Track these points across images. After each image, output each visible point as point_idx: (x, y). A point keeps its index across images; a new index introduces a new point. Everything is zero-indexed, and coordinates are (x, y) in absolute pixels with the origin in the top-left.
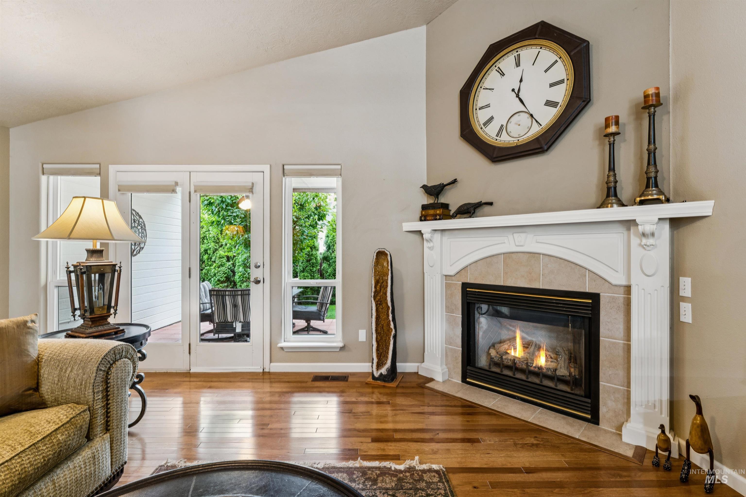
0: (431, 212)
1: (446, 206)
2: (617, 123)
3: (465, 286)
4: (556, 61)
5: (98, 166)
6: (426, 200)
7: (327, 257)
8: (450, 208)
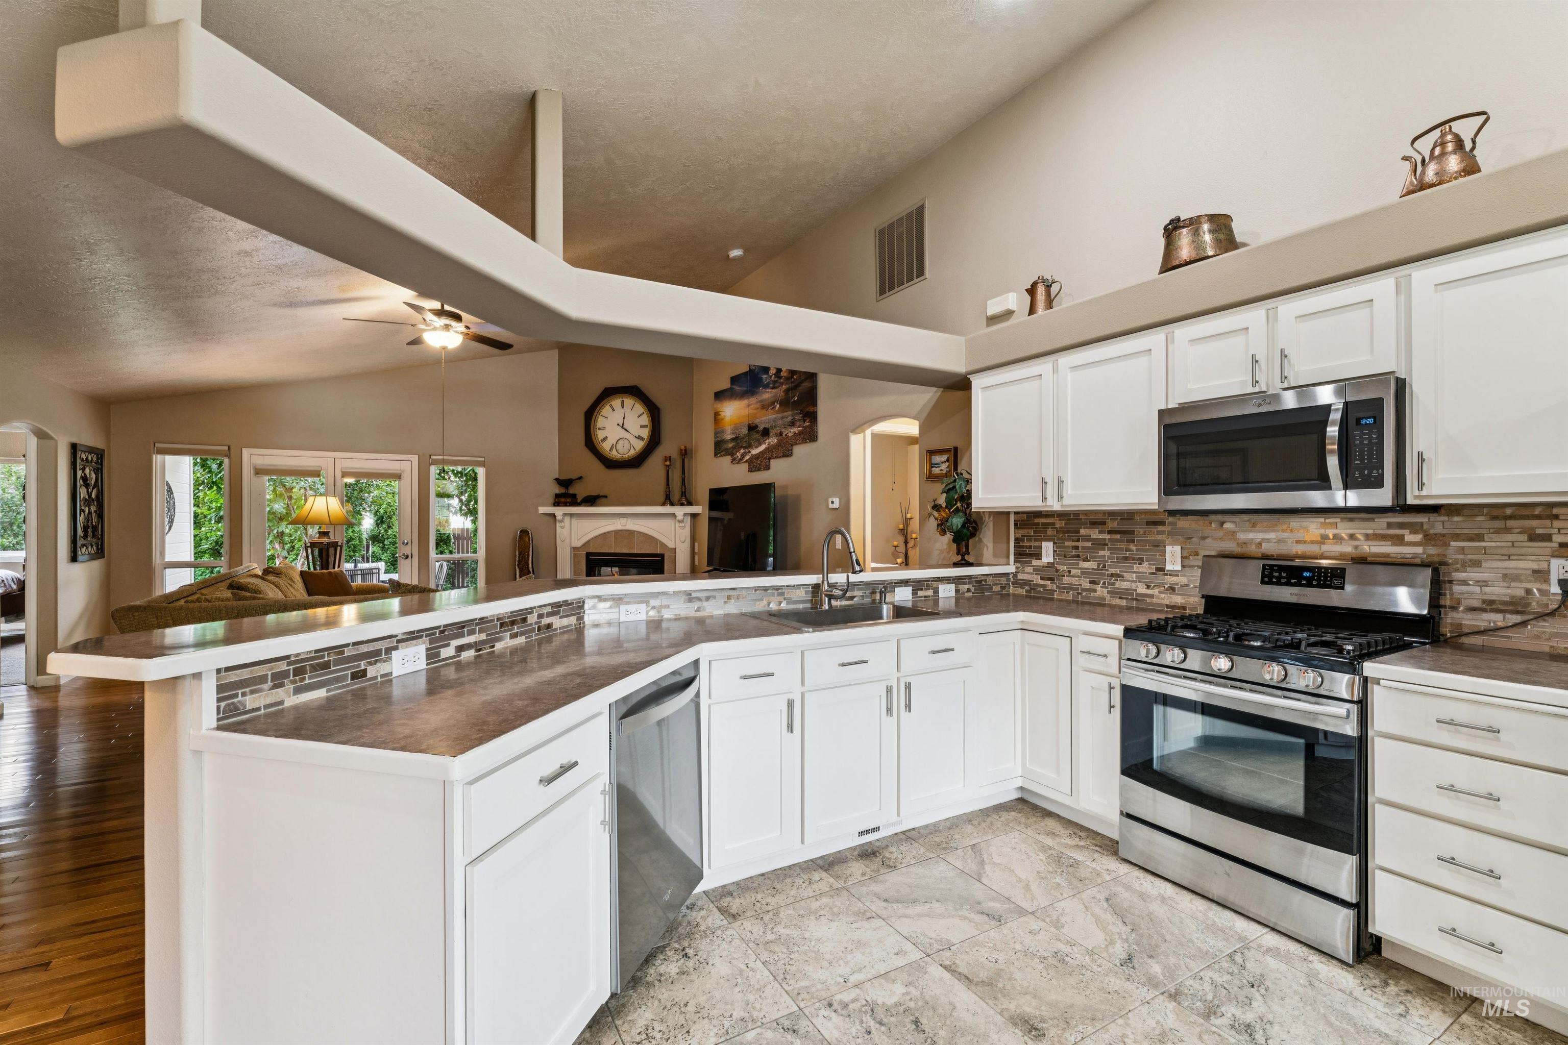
0: (563, 500)
1: (574, 496)
2: (670, 460)
3: (588, 554)
4: (643, 413)
5: (226, 448)
6: (557, 490)
7: (377, 536)
8: (578, 497)
